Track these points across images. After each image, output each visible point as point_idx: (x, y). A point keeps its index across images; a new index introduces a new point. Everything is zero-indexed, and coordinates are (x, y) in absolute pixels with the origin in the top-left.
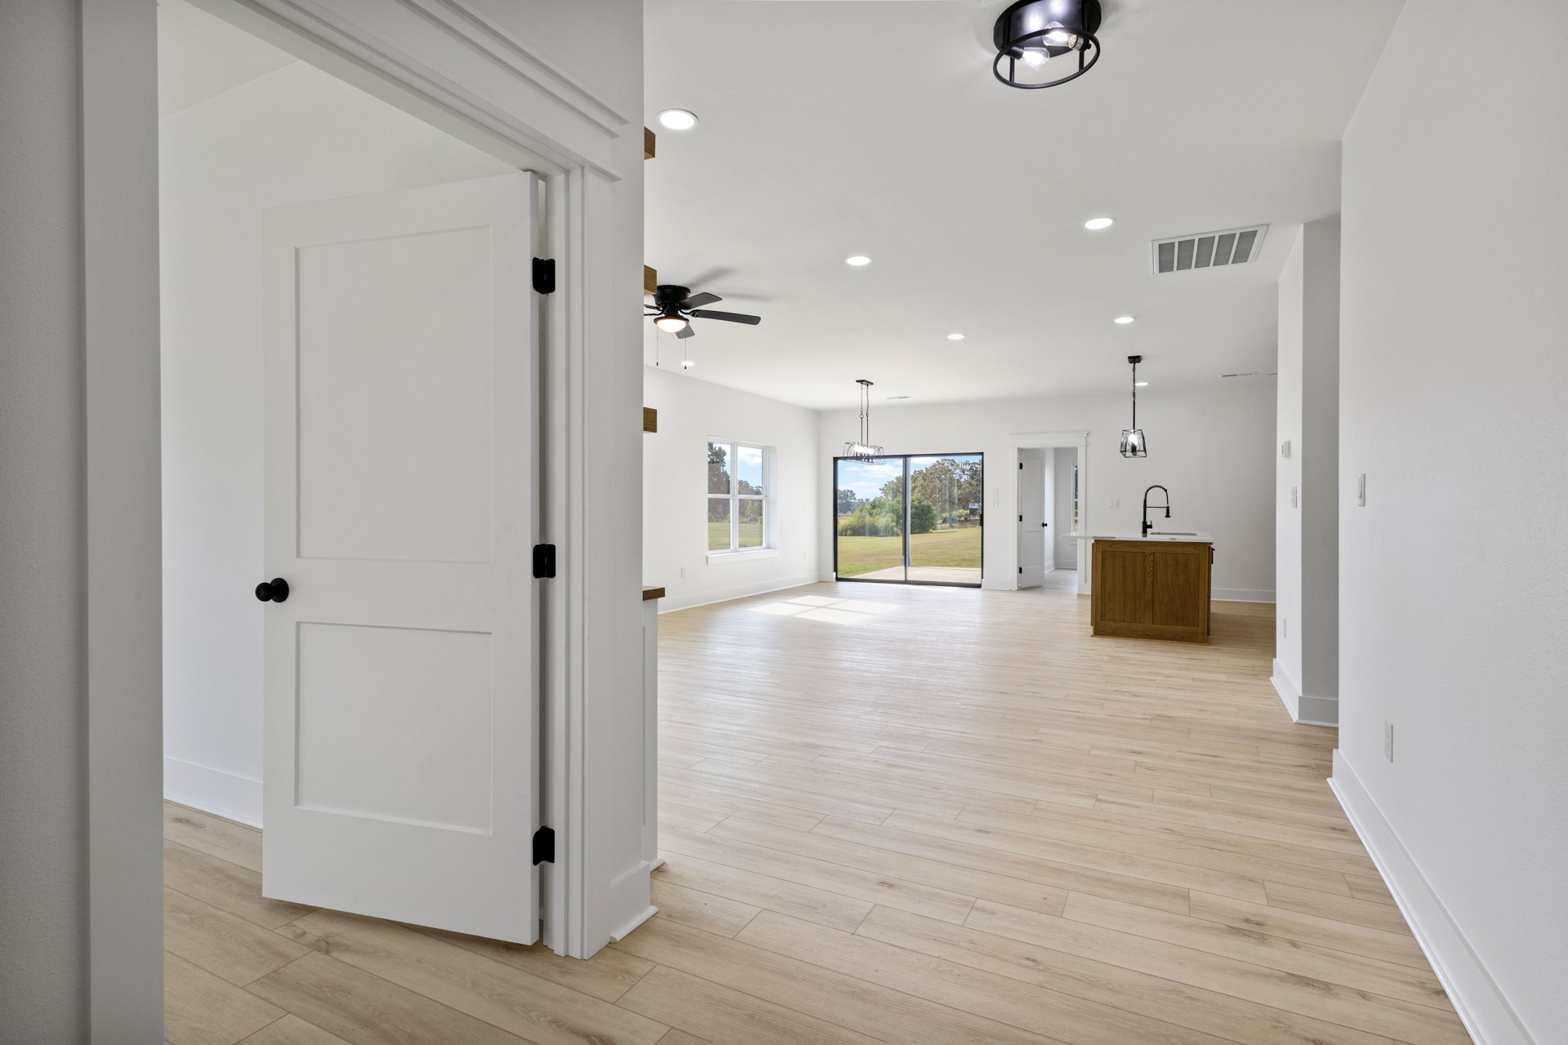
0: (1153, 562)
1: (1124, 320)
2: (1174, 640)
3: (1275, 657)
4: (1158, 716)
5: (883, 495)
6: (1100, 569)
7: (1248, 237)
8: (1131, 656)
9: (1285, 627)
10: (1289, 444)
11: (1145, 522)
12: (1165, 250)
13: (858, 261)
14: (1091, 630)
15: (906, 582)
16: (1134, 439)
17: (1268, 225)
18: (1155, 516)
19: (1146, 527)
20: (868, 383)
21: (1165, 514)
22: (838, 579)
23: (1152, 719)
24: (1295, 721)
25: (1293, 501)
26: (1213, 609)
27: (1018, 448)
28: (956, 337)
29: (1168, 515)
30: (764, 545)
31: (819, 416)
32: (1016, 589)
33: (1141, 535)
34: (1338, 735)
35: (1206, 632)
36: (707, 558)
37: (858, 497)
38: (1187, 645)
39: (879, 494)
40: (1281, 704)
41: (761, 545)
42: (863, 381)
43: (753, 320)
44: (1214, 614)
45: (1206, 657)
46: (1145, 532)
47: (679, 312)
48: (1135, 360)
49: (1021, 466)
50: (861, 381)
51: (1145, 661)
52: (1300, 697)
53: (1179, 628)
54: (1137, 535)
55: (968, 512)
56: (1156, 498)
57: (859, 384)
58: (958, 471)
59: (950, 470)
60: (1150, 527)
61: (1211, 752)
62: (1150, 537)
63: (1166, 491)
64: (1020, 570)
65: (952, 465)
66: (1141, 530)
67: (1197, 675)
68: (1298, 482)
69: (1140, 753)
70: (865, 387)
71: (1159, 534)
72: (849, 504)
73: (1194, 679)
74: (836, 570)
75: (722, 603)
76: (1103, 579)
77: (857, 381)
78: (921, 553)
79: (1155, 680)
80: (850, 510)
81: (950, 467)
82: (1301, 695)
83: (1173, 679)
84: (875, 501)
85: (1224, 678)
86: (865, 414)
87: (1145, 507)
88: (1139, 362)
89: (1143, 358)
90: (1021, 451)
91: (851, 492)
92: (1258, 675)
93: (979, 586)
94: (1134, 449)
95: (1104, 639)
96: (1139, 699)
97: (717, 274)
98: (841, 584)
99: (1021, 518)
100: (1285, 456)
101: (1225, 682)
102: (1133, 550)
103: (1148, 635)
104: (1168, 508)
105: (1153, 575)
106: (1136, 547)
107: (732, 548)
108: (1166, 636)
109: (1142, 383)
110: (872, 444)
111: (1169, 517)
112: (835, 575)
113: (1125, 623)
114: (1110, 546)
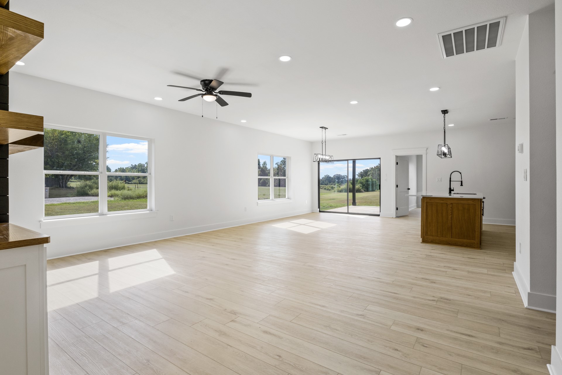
0: (452, 208)
1: (434, 89)
2: (462, 246)
3: (515, 261)
4: (442, 298)
6: (425, 211)
7: (495, 26)
8: (438, 255)
9: (520, 247)
10: (522, 145)
11: (450, 188)
12: (446, 39)
13: (285, 59)
14: (421, 240)
15: (348, 213)
16: (445, 150)
17: (506, 17)
18: (455, 186)
19: (451, 190)
20: (326, 128)
21: (460, 185)
22: (320, 211)
23: (437, 301)
24: (525, 307)
25: (525, 177)
26: (484, 228)
27: (396, 156)
28: (354, 102)
29: (462, 185)
30: (286, 197)
31: (312, 144)
32: (395, 217)
33: (448, 194)
34: (555, 320)
35: (479, 243)
36: (257, 203)
38: (468, 249)
40: (517, 292)
41: (285, 197)
42: (323, 127)
43: (249, 95)
44: (484, 231)
45: (478, 257)
46: (450, 193)
47: (213, 92)
48: (445, 112)
49: (397, 163)
50: (322, 127)
51: (445, 259)
52: (529, 293)
53: (465, 240)
54: (446, 195)
56: (456, 177)
57: (321, 128)
60: (453, 190)
61: (468, 332)
62: (453, 196)
63: (461, 173)
64: (397, 209)
66: (448, 192)
67: (471, 269)
68: (527, 166)
69: (422, 330)
70: (324, 130)
71: (458, 194)
73: (468, 272)
74: (319, 207)
75: (264, 222)
76: (427, 215)
77: (320, 127)
78: (368, 199)
79: (447, 271)
82: (529, 291)
83: (456, 271)
85: (485, 271)
86: (324, 143)
87: (450, 181)
88: (447, 113)
89: (449, 111)
90: (397, 157)
92: (505, 270)
93: (379, 215)
94: (445, 154)
95: (427, 245)
96: (434, 285)
97: (224, 71)
98: (322, 214)
99: (397, 186)
100: (520, 152)
101: (485, 274)
102: (442, 202)
103: (450, 243)
104: (462, 181)
105: (452, 214)
106: (443, 200)
107: (271, 198)
108: (458, 244)
109: (449, 125)
110: (328, 154)
111: (462, 186)
112: (319, 209)
113: (438, 237)
114: (430, 200)
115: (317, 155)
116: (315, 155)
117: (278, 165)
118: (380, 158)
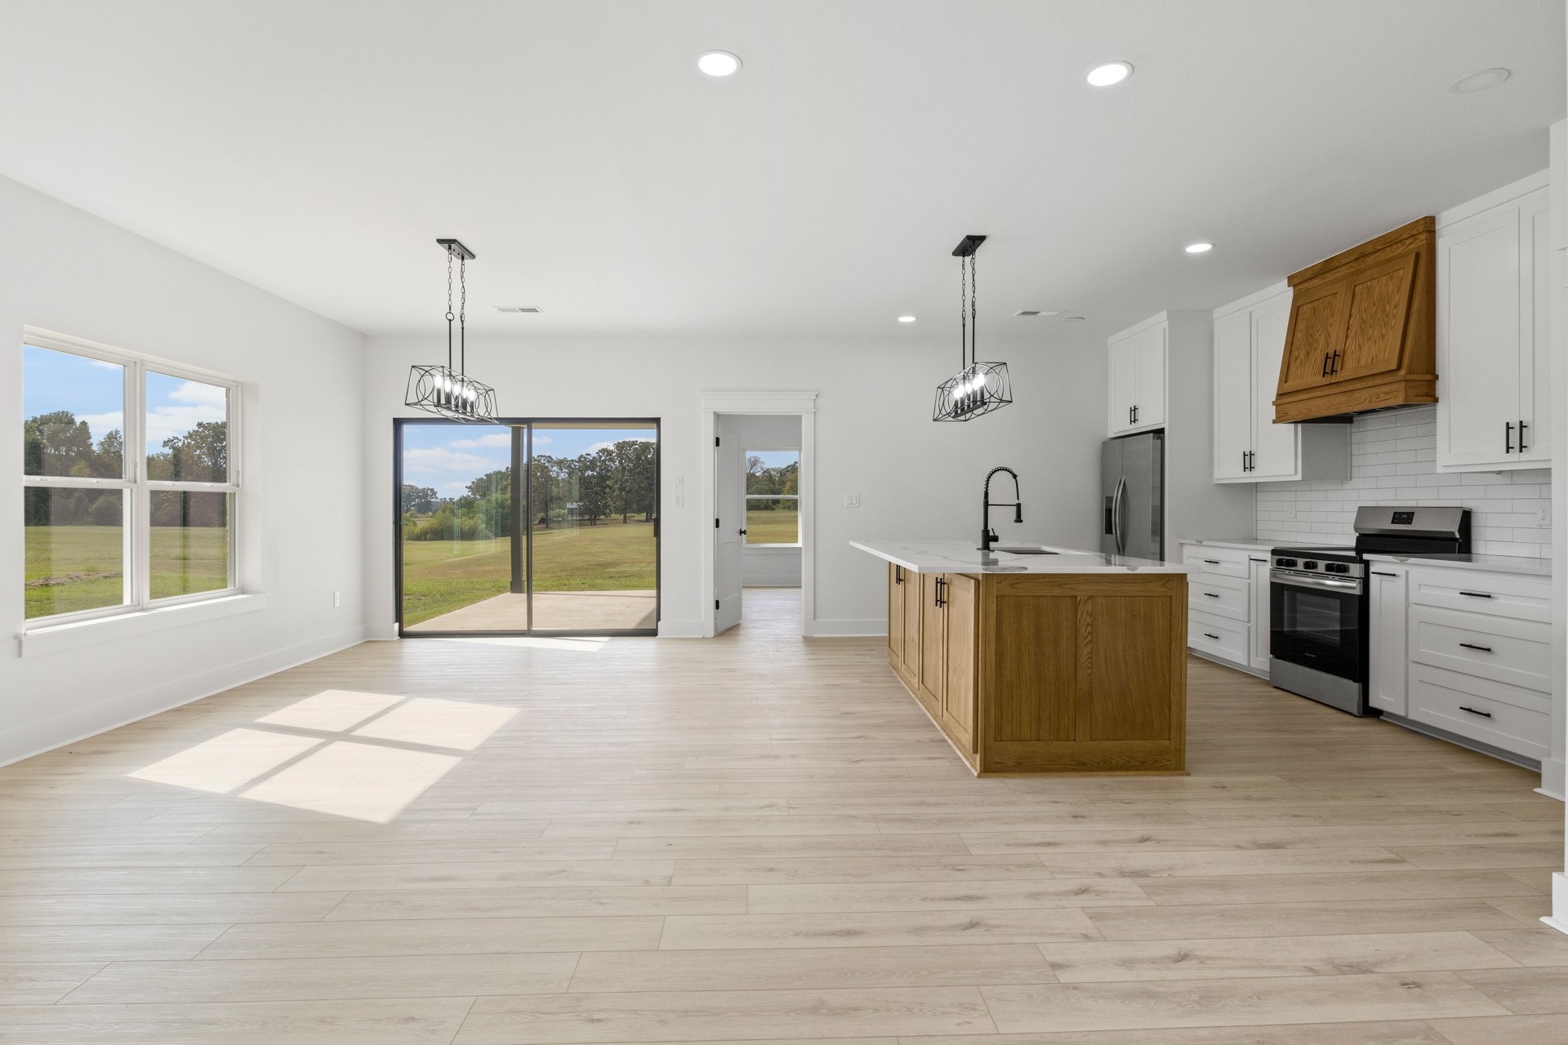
0: (1091, 614)
5: (470, 494)
6: (993, 634)
11: (986, 531)
15: (528, 633)
18: (1001, 521)
19: (988, 539)
20: (465, 254)
21: (1014, 517)
22: (403, 635)
27: (715, 413)
29: (1019, 519)
31: (363, 340)
32: (711, 634)
37: (440, 496)
39: (466, 493)
41: (224, 587)
42: (454, 241)
46: (984, 546)
49: (718, 442)
50: (448, 243)
53: (1136, 744)
55: (566, 511)
56: (1002, 489)
57: (443, 251)
58: (555, 468)
59: (547, 467)
60: (995, 539)
63: (1015, 476)
64: (718, 605)
65: (548, 461)
71: (1007, 551)
72: (429, 503)
74: (399, 618)
77: (440, 241)
80: (431, 510)
81: (547, 464)
84: (460, 499)
87: (986, 504)
90: (719, 417)
91: (432, 490)
93: (652, 634)
95: (1000, 780)
98: (411, 644)
99: (717, 523)
102: (1056, 592)
103: (1083, 764)
104: (1019, 506)
105: (1091, 641)
106: (1061, 586)
107: (127, 601)
108: (1114, 763)
109: (900, 316)
110: (474, 378)
111: (1021, 521)
112: (397, 625)
113: (1041, 743)
114: (1012, 585)
115: (426, 371)
116: (416, 375)
117: (173, 447)
118: (657, 421)
